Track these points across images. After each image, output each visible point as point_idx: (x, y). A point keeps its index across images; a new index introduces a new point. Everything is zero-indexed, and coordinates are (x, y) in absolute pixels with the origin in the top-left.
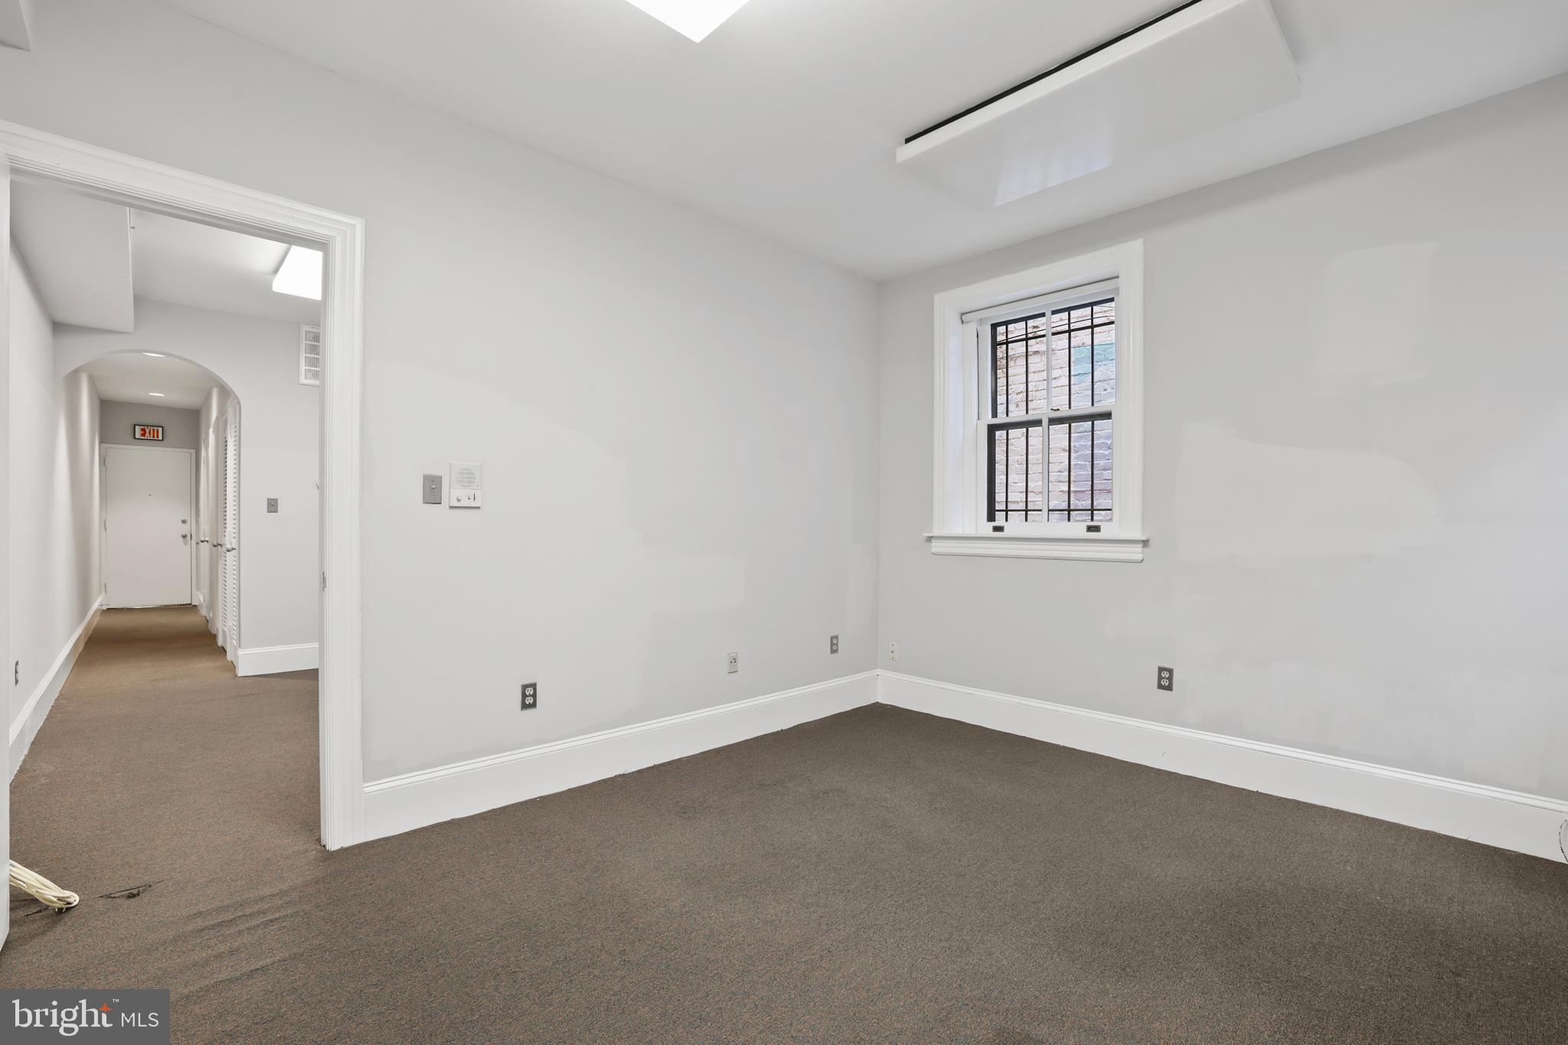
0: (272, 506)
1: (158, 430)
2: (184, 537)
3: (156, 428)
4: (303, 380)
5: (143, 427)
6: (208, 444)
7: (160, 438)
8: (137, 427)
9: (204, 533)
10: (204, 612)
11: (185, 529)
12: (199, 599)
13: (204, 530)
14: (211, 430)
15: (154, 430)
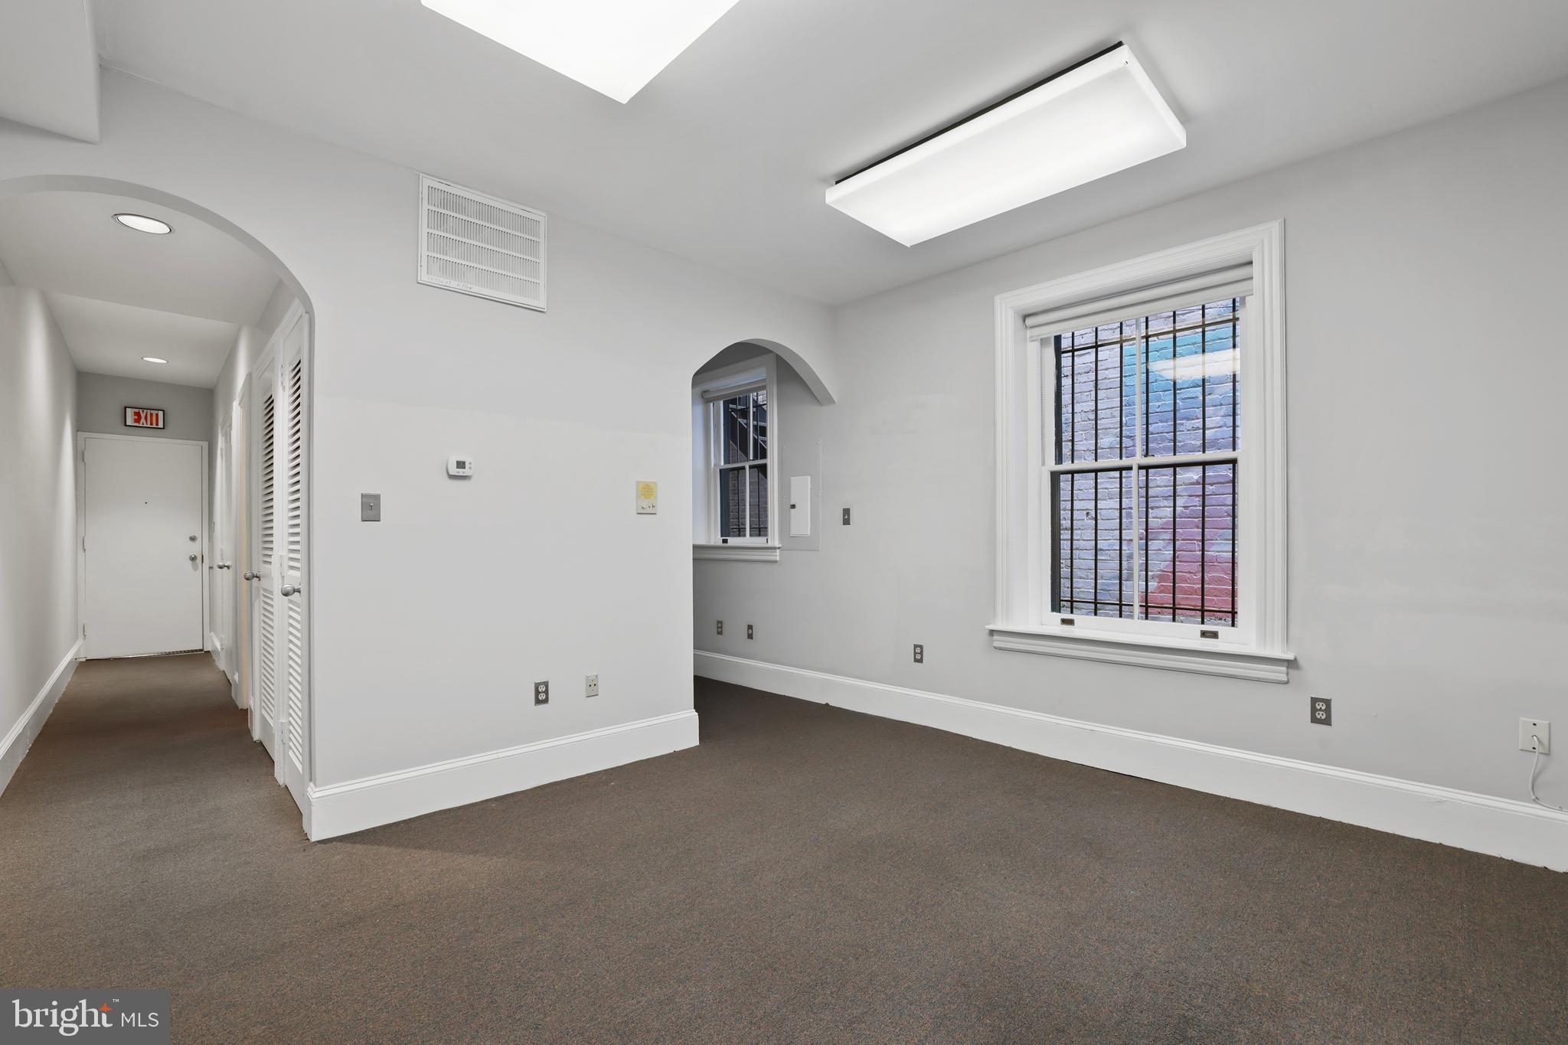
0: (371, 508)
1: (157, 415)
2: (193, 559)
3: (154, 412)
4: (424, 277)
5: (137, 410)
6: (230, 426)
7: (161, 425)
8: (127, 409)
9: (222, 555)
10: (222, 664)
11: (195, 549)
12: (216, 643)
13: (222, 550)
14: (236, 405)
15: (151, 415)
